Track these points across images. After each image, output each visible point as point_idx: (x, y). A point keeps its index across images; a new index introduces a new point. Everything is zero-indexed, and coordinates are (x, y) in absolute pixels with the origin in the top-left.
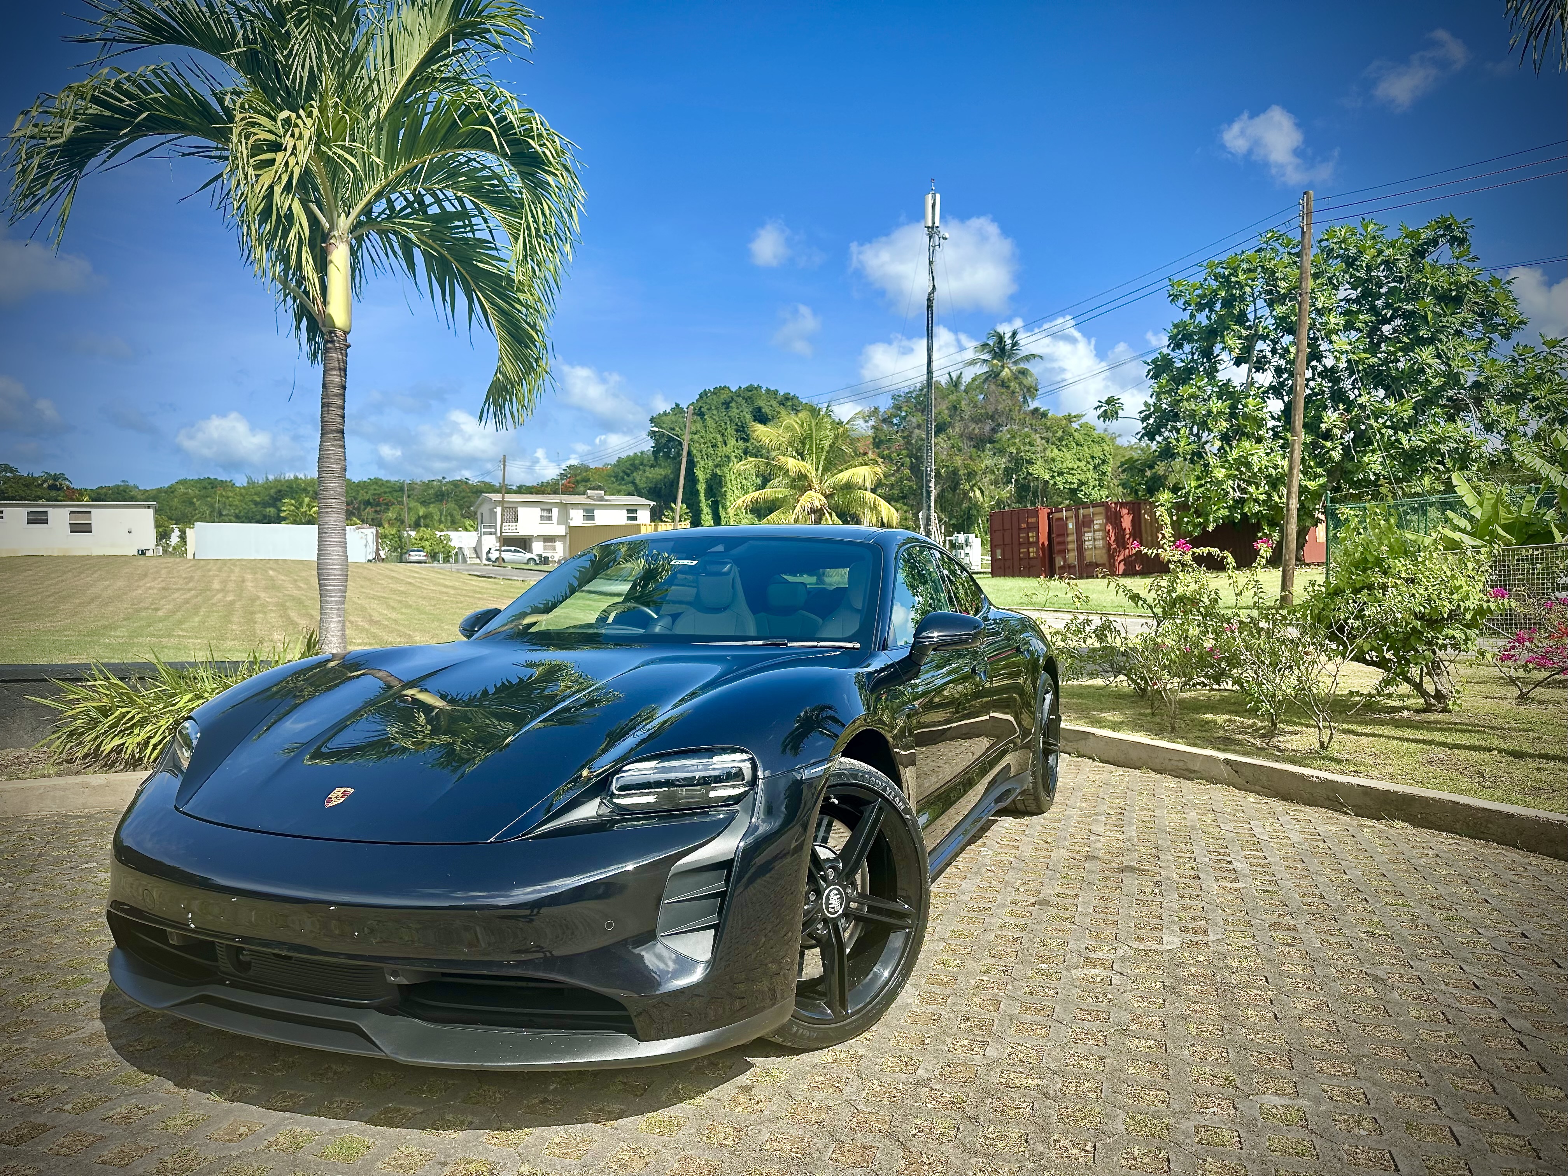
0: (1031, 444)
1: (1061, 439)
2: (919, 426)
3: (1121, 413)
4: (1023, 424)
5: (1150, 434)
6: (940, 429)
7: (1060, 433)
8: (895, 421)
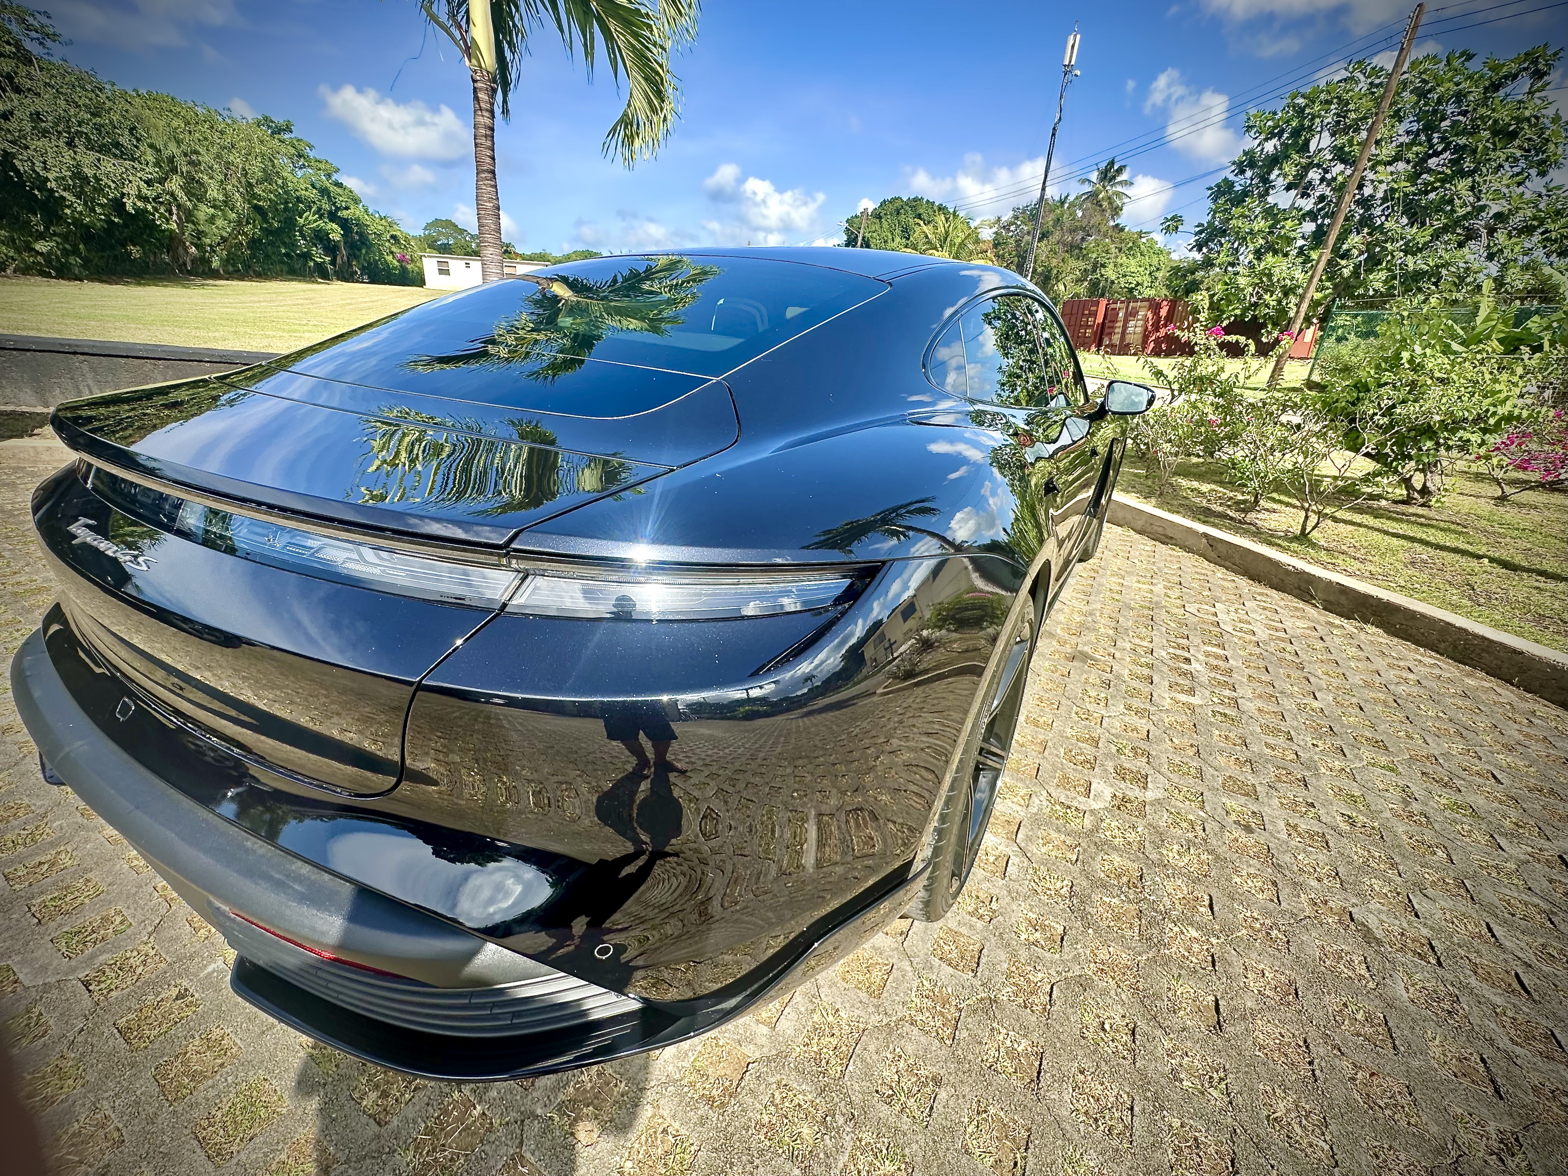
0: (1107, 252)
1: (1131, 248)
2: (1028, 233)
3: (1180, 228)
4: (1105, 236)
5: (1199, 246)
6: (1044, 236)
7: (1131, 244)
8: (1012, 228)
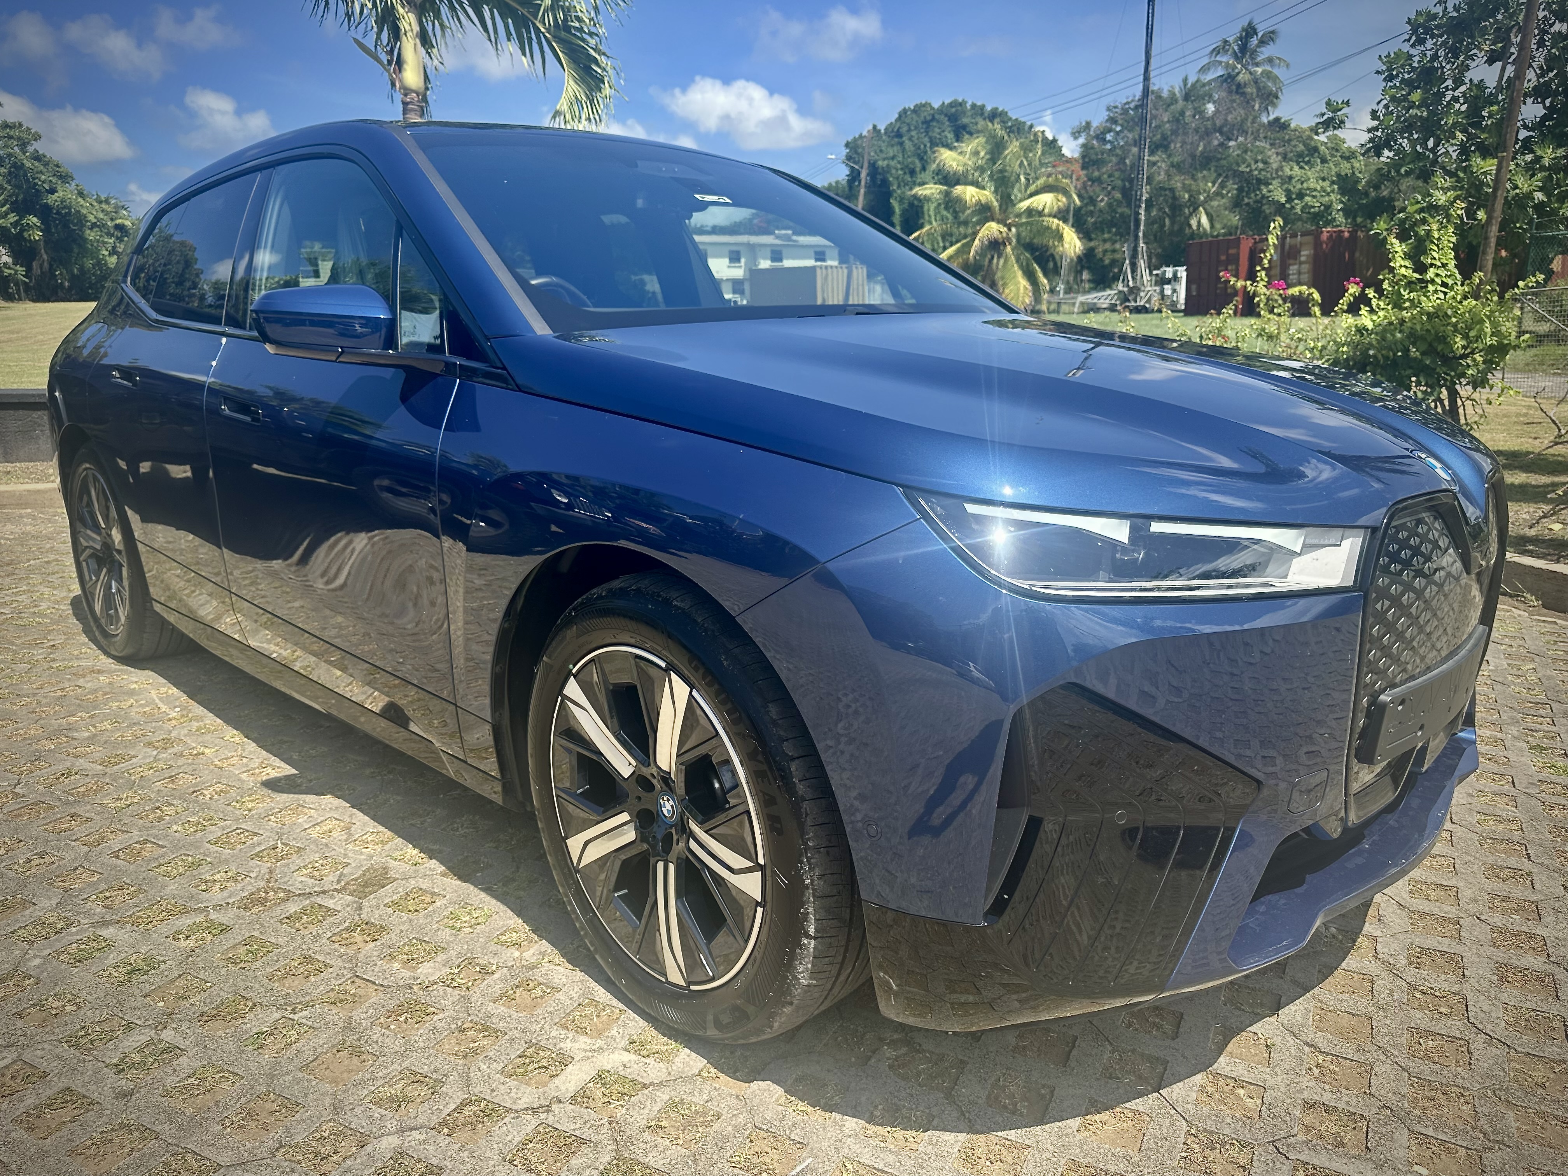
0: (1265, 162)
1: (1303, 155)
2: (1134, 143)
4: (1258, 138)
7: (1302, 148)
8: (1109, 137)
